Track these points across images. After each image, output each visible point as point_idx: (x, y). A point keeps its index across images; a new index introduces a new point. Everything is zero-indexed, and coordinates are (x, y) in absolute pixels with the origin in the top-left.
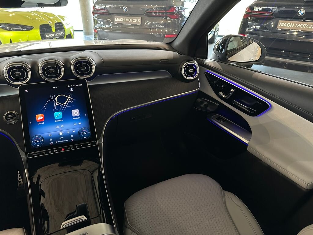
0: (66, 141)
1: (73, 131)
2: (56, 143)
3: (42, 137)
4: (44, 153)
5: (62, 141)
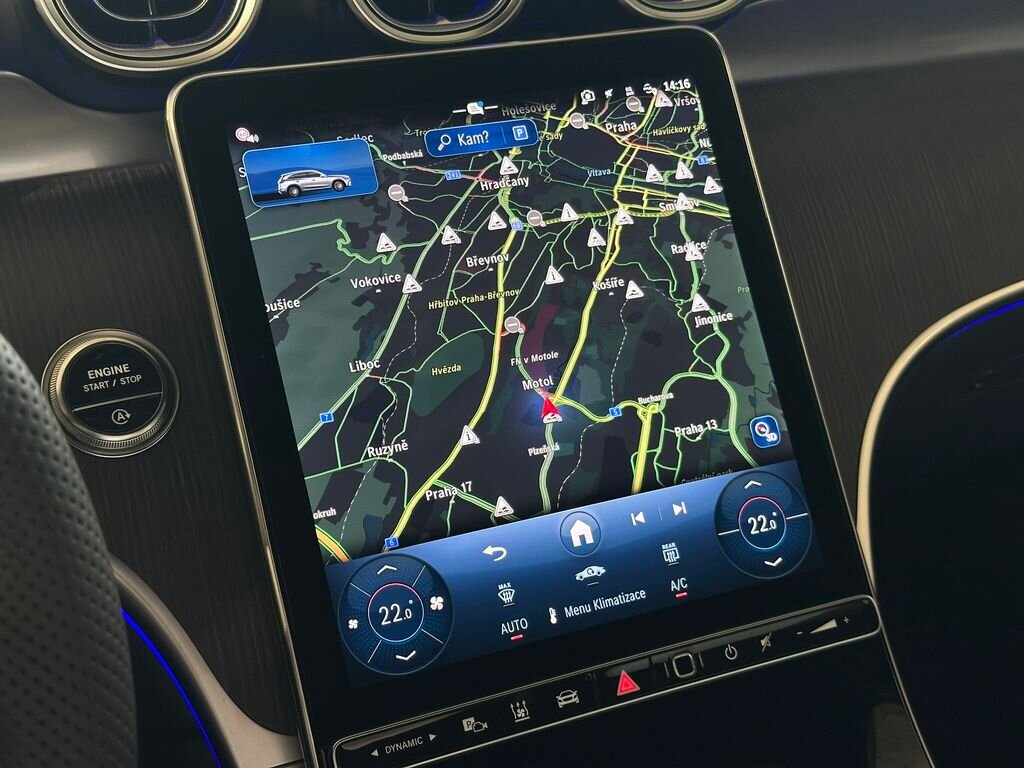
0: (634, 597)
1: (677, 510)
2: (554, 620)
3: (428, 572)
4: (478, 727)
5: (601, 604)
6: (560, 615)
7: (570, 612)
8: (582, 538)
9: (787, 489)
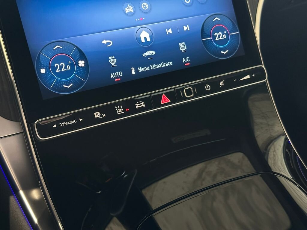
0: (167, 64)
1: (185, 28)
2: (133, 73)
3: (77, 50)
4: (101, 116)
5: (154, 67)
6: (136, 71)
7: (141, 70)
8: (145, 38)
9: (230, 22)
